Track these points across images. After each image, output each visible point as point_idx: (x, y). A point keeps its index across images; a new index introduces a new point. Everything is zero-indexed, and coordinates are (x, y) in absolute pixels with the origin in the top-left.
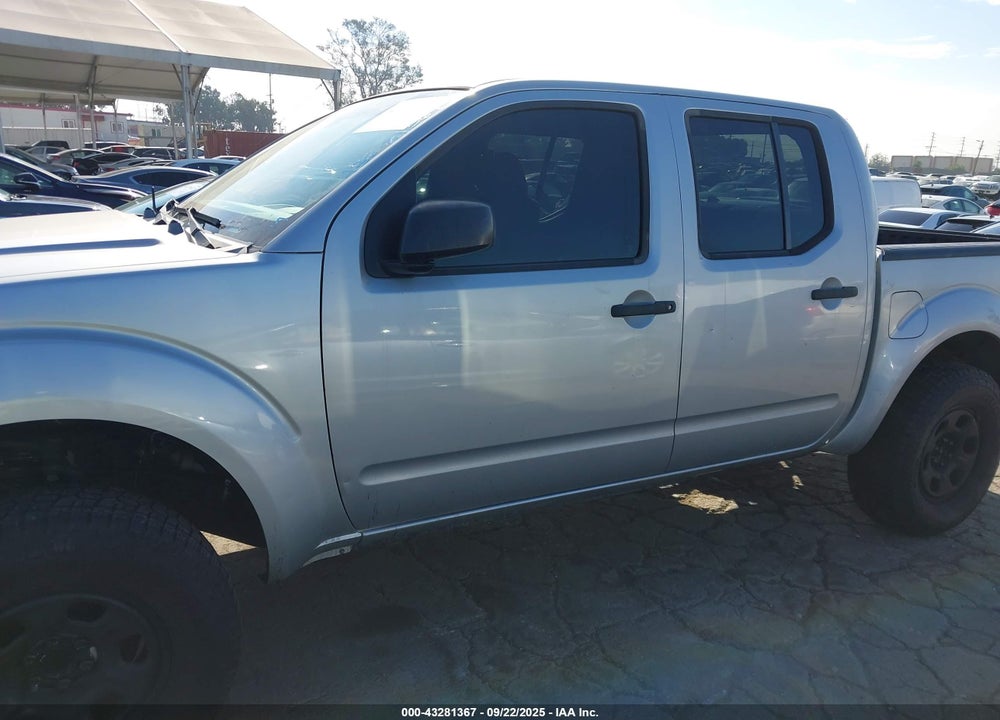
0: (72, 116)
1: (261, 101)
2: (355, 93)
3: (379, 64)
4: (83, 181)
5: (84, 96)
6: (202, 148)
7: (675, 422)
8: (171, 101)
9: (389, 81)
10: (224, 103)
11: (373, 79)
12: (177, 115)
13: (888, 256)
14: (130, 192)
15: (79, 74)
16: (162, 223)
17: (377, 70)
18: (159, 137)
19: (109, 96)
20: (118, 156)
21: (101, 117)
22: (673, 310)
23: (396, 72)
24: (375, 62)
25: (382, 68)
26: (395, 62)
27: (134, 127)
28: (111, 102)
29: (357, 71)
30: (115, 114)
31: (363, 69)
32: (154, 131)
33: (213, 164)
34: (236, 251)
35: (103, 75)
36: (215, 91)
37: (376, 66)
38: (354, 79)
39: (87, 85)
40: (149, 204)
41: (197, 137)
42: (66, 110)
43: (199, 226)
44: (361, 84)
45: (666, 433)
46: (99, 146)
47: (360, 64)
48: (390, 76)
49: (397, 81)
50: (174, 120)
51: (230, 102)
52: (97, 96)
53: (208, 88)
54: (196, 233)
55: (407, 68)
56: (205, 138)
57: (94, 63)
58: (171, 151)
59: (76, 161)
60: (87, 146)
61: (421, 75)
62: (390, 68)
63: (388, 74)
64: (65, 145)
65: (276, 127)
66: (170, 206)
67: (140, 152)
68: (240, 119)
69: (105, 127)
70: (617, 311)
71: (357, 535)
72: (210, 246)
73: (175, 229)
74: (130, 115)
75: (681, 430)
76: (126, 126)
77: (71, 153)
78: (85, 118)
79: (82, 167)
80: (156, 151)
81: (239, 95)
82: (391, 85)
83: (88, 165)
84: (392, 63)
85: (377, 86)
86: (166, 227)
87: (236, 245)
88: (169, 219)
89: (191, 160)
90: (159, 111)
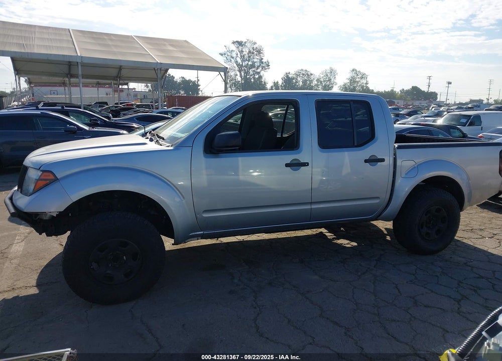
0: (110, 90)
1: (193, 80)
2: (237, 75)
3: (249, 61)
4: (115, 120)
5: (115, 82)
6: (165, 103)
7: (311, 203)
8: (153, 83)
9: (253, 69)
10: (176, 81)
11: (246, 69)
12: (155, 88)
13: (399, 147)
14: (135, 125)
15: (114, 72)
16: (147, 138)
17: (248, 64)
18: (147, 99)
19: (126, 82)
20: (128, 108)
21: (122, 90)
22: (308, 165)
23: (256, 64)
24: (247, 60)
25: (250, 63)
26: (256, 59)
27: (136, 94)
28: (127, 84)
29: (238, 65)
30: (128, 89)
31: (241, 63)
32: (144, 96)
33: (170, 112)
34: (168, 146)
35: (124, 73)
36: (172, 76)
37: (247, 62)
38: (237, 68)
39: (117, 77)
40: (142, 131)
41: (163, 98)
42: (107, 87)
43: (158, 139)
44: (240, 71)
45: (308, 207)
46: (121, 103)
47: (239, 60)
48: (254, 67)
49: (257, 69)
50: (153, 91)
51: (179, 81)
52: (121, 82)
53: (169, 75)
54: (157, 141)
55: (262, 63)
56: (167, 99)
57: (120, 68)
58: (152, 105)
59: (112, 111)
60: (117, 104)
61: (269, 66)
62: (254, 63)
63: (253, 66)
64: (106, 103)
65: (200, 92)
66: (150, 132)
67: (138, 106)
68: (183, 89)
69: (123, 95)
70: (287, 165)
71: (202, 232)
72: (161, 145)
73: (151, 140)
74: (134, 89)
75: (314, 206)
76: (132, 94)
77: (109, 107)
78: (115, 91)
79: (113, 113)
80: (145, 105)
81: (183, 78)
82: (254, 71)
83: (116, 113)
84: (255, 60)
85: (248, 71)
86: (149, 139)
87: (168, 145)
88: (149, 137)
89: (160, 110)
90: (147, 86)
